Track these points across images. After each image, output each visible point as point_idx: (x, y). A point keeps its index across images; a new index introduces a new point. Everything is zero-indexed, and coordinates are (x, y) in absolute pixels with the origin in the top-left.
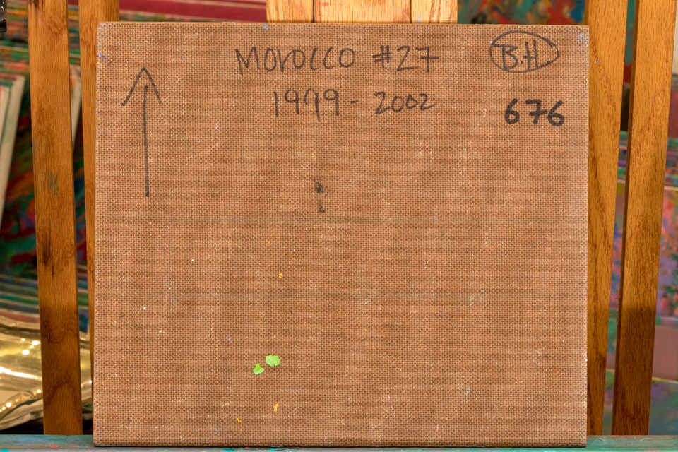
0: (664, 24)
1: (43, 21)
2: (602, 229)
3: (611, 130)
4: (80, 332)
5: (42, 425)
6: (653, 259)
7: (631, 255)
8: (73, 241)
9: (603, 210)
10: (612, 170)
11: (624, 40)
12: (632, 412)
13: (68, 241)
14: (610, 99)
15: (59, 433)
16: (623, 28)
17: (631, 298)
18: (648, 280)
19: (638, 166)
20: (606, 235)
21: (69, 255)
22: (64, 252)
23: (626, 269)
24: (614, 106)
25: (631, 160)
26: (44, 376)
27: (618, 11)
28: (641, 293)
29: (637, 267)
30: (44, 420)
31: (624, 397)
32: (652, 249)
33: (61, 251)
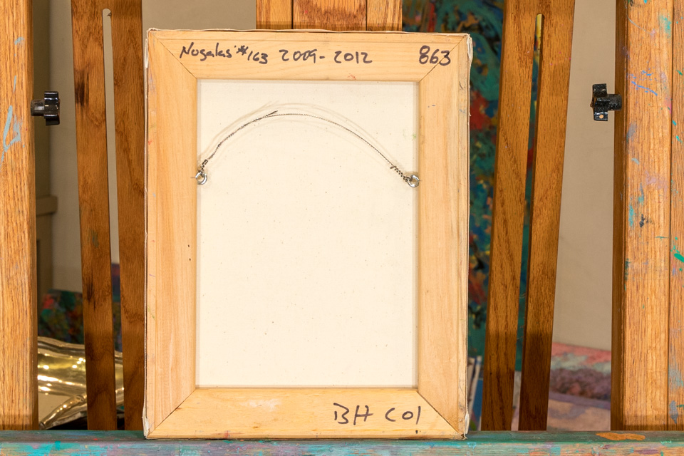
0: (558, 118)
1: (87, 116)
2: (511, 273)
3: (518, 199)
4: (115, 352)
5: (86, 423)
6: (550, 296)
7: (533, 294)
8: (110, 283)
9: (512, 260)
10: (519, 229)
11: (528, 131)
12: (534, 413)
13: (106, 283)
14: (518, 175)
15: (99, 429)
16: (527, 121)
17: (533, 326)
18: (546, 312)
19: (538, 226)
20: (514, 278)
21: (107, 294)
22: (103, 292)
23: (530, 304)
24: (520, 180)
25: (533, 221)
26: (88, 385)
27: (523, 108)
28: (541, 322)
29: (538, 302)
30: (88, 418)
31: (528, 401)
32: (549, 289)
33: (101, 291)
